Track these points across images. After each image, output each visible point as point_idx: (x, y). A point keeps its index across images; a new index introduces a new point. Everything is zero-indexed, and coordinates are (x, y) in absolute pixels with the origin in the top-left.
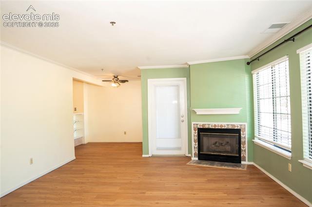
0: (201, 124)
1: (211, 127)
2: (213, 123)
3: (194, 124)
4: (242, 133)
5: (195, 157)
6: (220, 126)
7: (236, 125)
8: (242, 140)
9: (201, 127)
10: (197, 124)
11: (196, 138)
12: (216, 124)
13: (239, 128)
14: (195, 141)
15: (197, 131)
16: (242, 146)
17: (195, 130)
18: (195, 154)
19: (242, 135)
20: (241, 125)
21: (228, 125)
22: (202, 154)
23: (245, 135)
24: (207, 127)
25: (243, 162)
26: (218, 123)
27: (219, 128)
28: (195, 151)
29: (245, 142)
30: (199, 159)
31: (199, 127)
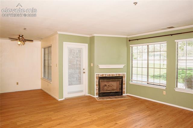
0: (101, 74)
1: (107, 76)
2: (108, 74)
3: (96, 75)
4: (123, 78)
5: (96, 95)
6: (112, 75)
7: (121, 74)
8: (124, 82)
9: (101, 76)
10: (98, 75)
11: (98, 83)
12: (110, 74)
13: (122, 76)
14: (97, 85)
15: (98, 79)
16: (123, 85)
17: (97, 78)
18: (96, 93)
19: (123, 80)
20: (123, 74)
21: (116, 74)
22: (100, 93)
23: (125, 79)
24: (104, 76)
25: (123, 95)
26: (111, 73)
27: (112, 76)
28: (96, 91)
29: (125, 83)
30: (99, 96)
31: (100, 76)
